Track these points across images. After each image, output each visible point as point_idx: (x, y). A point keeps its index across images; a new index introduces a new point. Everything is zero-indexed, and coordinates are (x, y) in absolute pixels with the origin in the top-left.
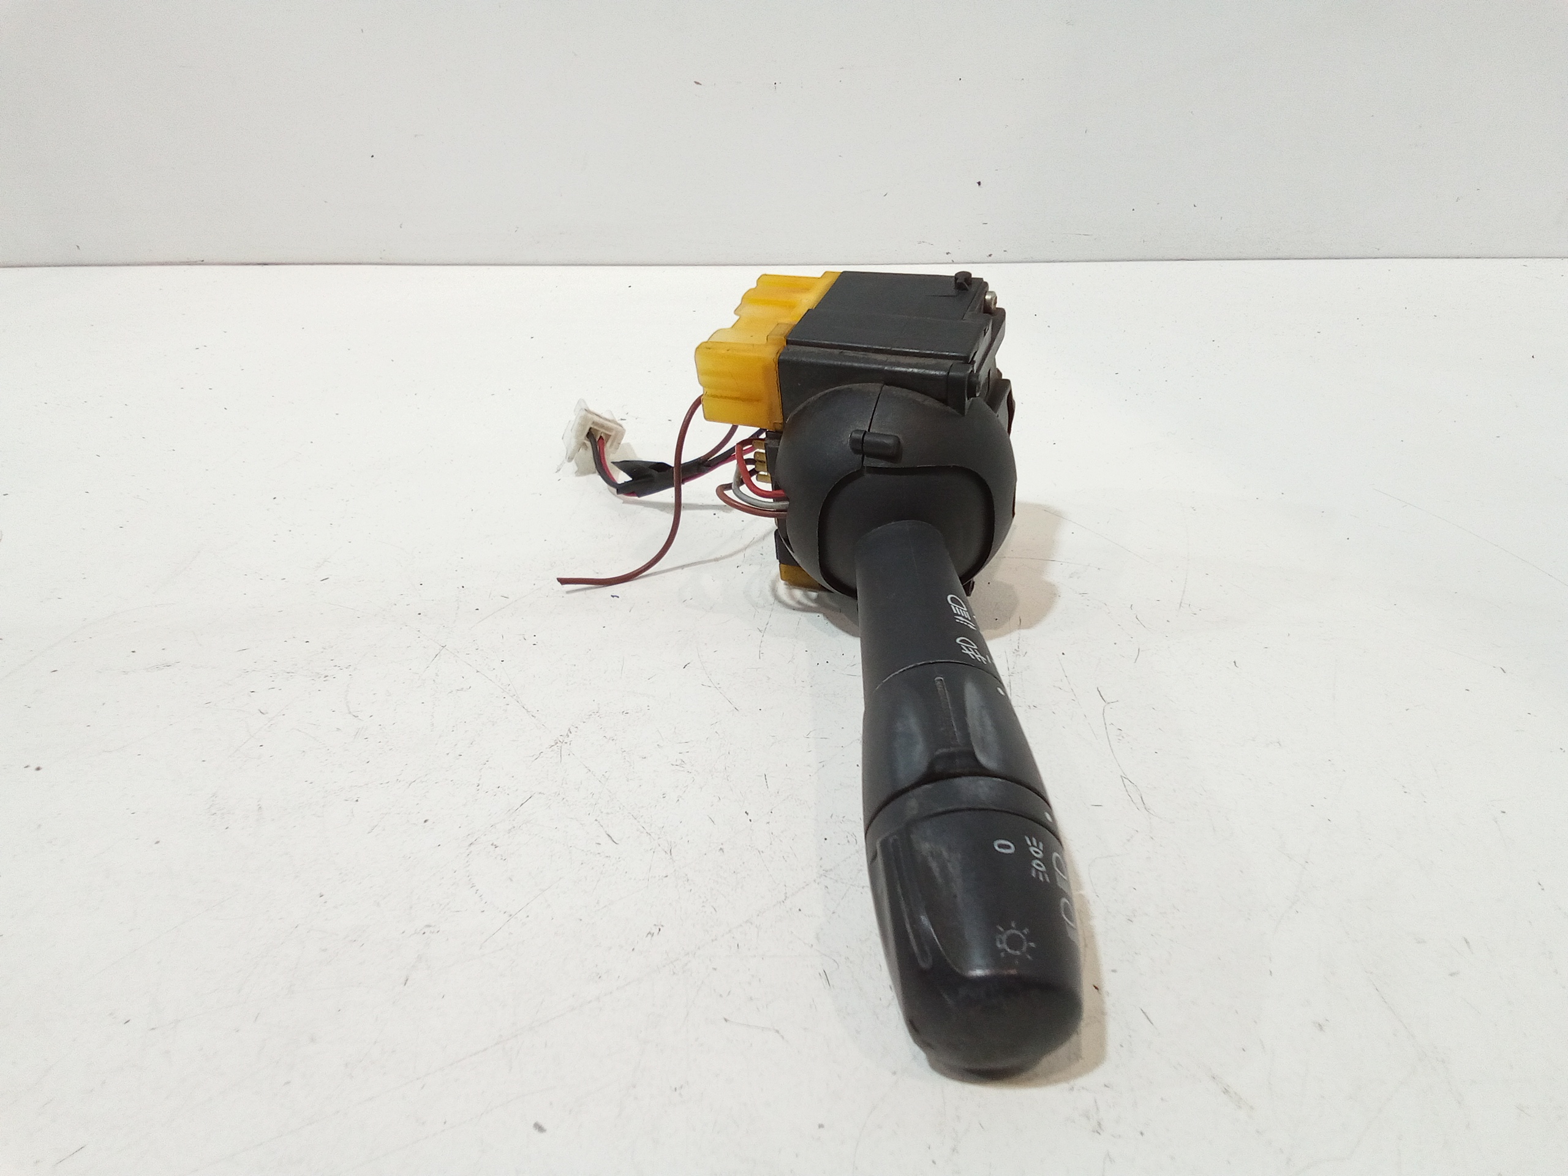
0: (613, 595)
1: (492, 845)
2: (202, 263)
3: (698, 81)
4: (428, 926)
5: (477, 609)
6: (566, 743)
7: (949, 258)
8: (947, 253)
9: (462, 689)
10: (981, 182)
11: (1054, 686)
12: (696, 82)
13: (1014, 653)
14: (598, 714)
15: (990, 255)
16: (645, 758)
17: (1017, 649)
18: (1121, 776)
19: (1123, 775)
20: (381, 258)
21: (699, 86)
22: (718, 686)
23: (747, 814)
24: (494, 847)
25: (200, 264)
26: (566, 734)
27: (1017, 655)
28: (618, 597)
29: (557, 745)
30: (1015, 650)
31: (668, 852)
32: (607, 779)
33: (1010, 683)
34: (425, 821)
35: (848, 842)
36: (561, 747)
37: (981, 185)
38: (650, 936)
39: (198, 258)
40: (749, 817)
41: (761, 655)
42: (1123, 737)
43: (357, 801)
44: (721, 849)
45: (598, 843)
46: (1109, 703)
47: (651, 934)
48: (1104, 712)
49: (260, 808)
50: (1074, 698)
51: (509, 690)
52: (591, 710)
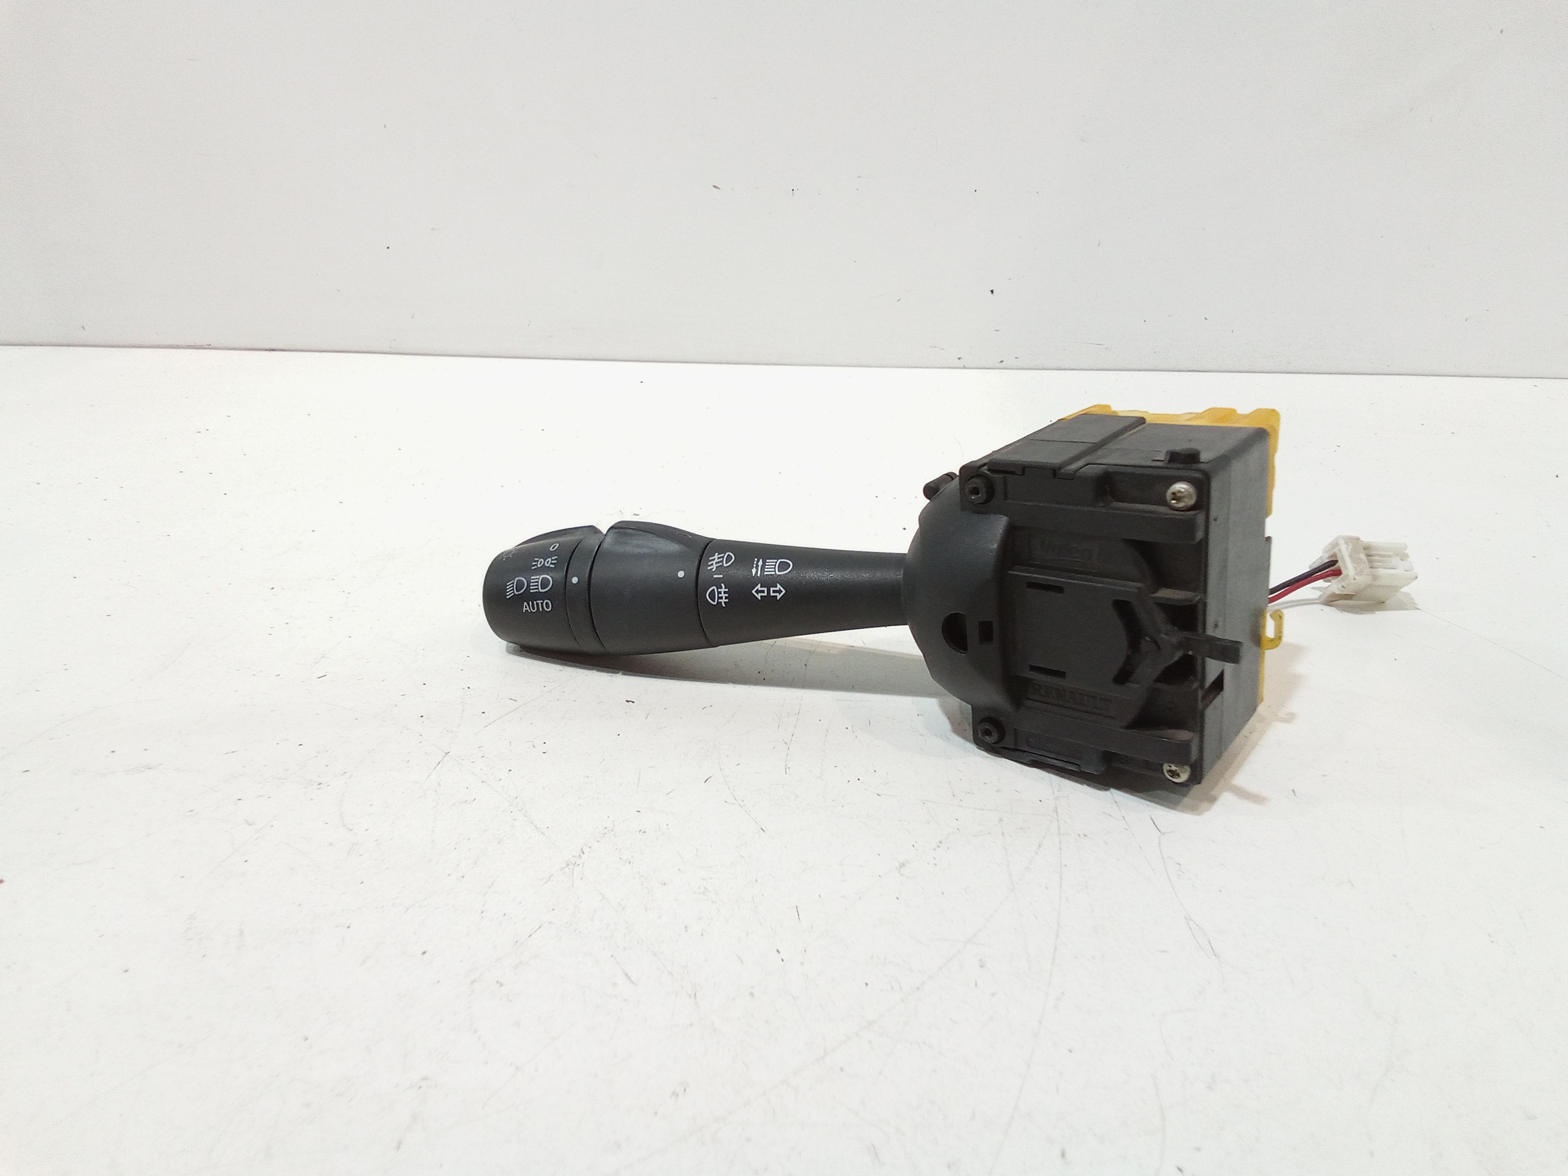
1: (497, 982)
2: (209, 347)
3: (716, 185)
4: (425, 1079)
5: (484, 713)
6: (578, 865)
7: (960, 363)
8: (959, 359)
9: (467, 801)
10: (994, 291)
11: (1104, 813)
12: (714, 186)
14: (613, 833)
15: (1002, 362)
16: (665, 884)
18: (1186, 918)
19: (1188, 917)
20: (390, 348)
21: (718, 189)
22: (742, 804)
23: (778, 951)
24: (499, 985)
25: (207, 348)
26: (578, 855)
28: (633, 702)
29: (569, 867)
31: (693, 996)
32: (624, 908)
33: (1056, 808)
34: (424, 953)
35: (892, 988)
36: (573, 869)
37: (994, 293)
38: (674, 1097)
39: (204, 343)
40: (782, 956)
41: (787, 770)
42: (1183, 873)
43: (349, 927)
44: (751, 994)
45: (615, 984)
46: (1164, 834)
47: (675, 1094)
48: (1159, 843)
49: (242, 933)
50: (1126, 827)
51: (517, 804)
52: (606, 828)
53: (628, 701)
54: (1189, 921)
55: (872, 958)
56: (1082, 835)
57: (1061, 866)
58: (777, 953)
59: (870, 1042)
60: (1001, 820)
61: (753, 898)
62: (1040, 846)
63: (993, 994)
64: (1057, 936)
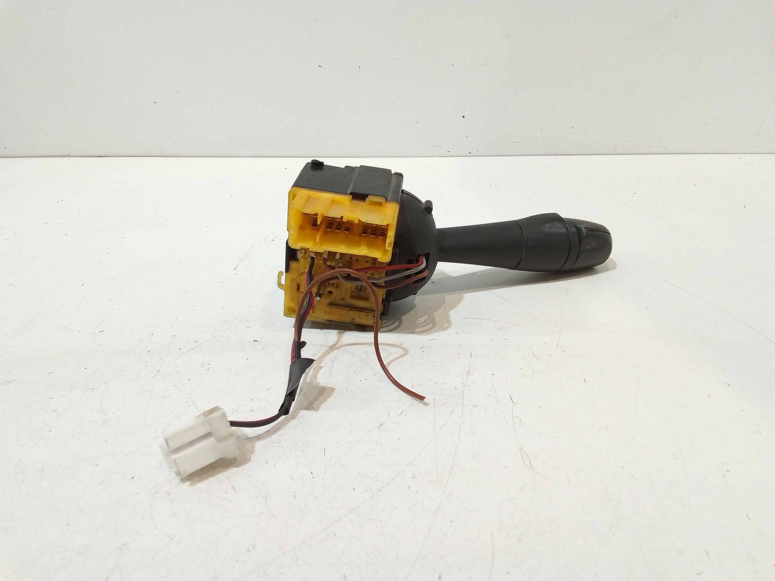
0: (255, 340)
1: (167, 493)
2: (69, 156)
3: (320, 65)
4: (124, 545)
5: (180, 349)
7: (449, 154)
8: (448, 152)
9: (165, 396)
10: (465, 116)
11: (487, 394)
13: (466, 374)
14: (237, 412)
15: (470, 153)
17: (469, 372)
18: (520, 449)
19: (521, 449)
20: (160, 154)
21: (321, 68)
23: (311, 472)
24: (168, 494)
25: (68, 157)
27: (468, 375)
28: (257, 341)
30: (468, 372)
31: (265, 498)
33: (463, 392)
34: (132, 478)
35: (367, 490)
37: (465, 117)
38: (248, 552)
39: (66, 154)
40: (313, 475)
41: (331, 375)
42: (522, 425)
43: (97, 465)
44: (295, 496)
45: (227, 493)
46: (516, 404)
47: (249, 550)
48: (513, 409)
49: (43, 469)
50: (497, 401)
51: (191, 397)
52: (234, 409)
53: (255, 341)
54: (521, 450)
55: (359, 475)
56: (474, 406)
57: (461, 423)
58: (311, 474)
59: (351, 520)
60: (434, 399)
61: (303, 445)
62: (452, 413)
63: (417, 493)
64: (454, 460)
